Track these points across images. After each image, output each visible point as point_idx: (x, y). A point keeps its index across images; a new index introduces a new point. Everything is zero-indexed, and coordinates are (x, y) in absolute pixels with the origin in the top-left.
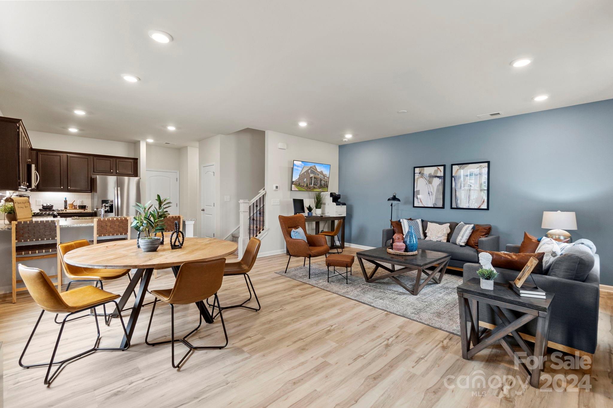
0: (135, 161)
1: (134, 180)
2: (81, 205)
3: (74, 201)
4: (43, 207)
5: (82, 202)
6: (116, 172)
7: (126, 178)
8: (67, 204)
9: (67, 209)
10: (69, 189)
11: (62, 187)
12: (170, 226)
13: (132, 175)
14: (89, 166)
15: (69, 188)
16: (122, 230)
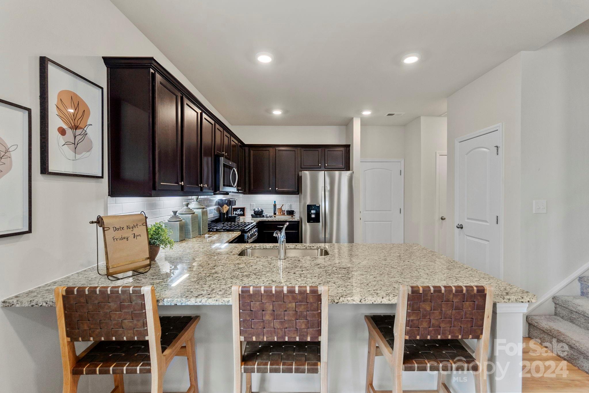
0: (347, 147)
1: (346, 175)
2: (290, 210)
3: (283, 205)
4: (255, 212)
5: (291, 206)
6: (325, 165)
7: (337, 173)
8: (276, 209)
9: (276, 215)
10: (277, 191)
11: (270, 189)
12: (450, 322)
13: (342, 169)
14: (296, 160)
15: (277, 189)
16: (303, 326)
